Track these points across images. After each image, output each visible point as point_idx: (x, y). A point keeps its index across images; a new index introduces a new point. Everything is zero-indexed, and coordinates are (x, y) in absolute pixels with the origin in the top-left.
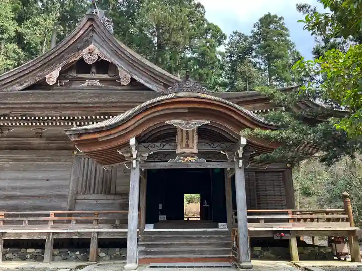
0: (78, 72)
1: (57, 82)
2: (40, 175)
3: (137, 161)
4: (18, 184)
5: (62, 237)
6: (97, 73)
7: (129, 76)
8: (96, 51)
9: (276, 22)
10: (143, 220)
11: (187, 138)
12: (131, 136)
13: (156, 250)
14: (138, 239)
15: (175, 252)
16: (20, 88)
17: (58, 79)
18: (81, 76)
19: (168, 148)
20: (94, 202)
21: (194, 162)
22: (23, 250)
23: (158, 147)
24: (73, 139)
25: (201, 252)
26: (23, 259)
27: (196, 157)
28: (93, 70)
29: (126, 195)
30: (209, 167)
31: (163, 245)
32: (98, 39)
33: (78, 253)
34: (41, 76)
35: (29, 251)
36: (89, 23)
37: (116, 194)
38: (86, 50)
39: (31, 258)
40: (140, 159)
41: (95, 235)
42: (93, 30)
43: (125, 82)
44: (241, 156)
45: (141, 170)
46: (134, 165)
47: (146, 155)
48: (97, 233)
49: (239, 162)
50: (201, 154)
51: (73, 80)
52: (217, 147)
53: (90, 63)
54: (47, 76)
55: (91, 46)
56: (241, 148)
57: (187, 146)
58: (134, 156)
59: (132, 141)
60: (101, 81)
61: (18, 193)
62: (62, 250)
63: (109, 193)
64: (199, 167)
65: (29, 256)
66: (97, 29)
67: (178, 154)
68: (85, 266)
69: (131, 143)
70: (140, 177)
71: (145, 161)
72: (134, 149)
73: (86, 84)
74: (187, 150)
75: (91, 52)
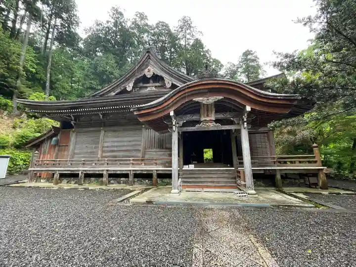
0: (144, 83)
1: (132, 89)
2: (126, 139)
3: (176, 127)
4: (116, 144)
5: (138, 172)
6: (154, 83)
7: (170, 82)
8: (152, 70)
9: (252, 54)
10: (182, 163)
11: (208, 111)
12: (170, 110)
13: (190, 180)
14: (179, 174)
15: (201, 182)
16: (114, 94)
17: (133, 87)
18: (145, 85)
19: (195, 118)
20: (155, 153)
21: (212, 126)
22: (119, 179)
23: (189, 118)
24: (135, 113)
25: (218, 182)
26: (119, 183)
27: (214, 123)
28: (151, 81)
29: (170, 149)
30: (223, 129)
31: (194, 178)
32: (152, 63)
33: (147, 181)
34: (124, 87)
35: (122, 179)
36: (147, 54)
37: (166, 148)
38: (146, 70)
39: (123, 183)
40: (177, 125)
41: (155, 171)
42: (150, 58)
43: (168, 86)
44: (245, 120)
45: (179, 133)
46: (174, 129)
47: (181, 123)
48: (156, 170)
49: (244, 124)
50: (217, 121)
51: (141, 88)
52: (228, 116)
53: (149, 76)
54: (127, 86)
55: (149, 68)
56: (246, 115)
57: (208, 116)
58: (174, 123)
59: (172, 114)
60: (156, 87)
61: (116, 149)
62: (139, 179)
63: (163, 148)
64: (216, 129)
65: (122, 182)
66: (152, 57)
67: (202, 122)
68: (150, 189)
69: (171, 115)
70: (179, 138)
71: (181, 127)
72: (173, 119)
73: (148, 90)
74: (208, 119)
75: (149, 71)
